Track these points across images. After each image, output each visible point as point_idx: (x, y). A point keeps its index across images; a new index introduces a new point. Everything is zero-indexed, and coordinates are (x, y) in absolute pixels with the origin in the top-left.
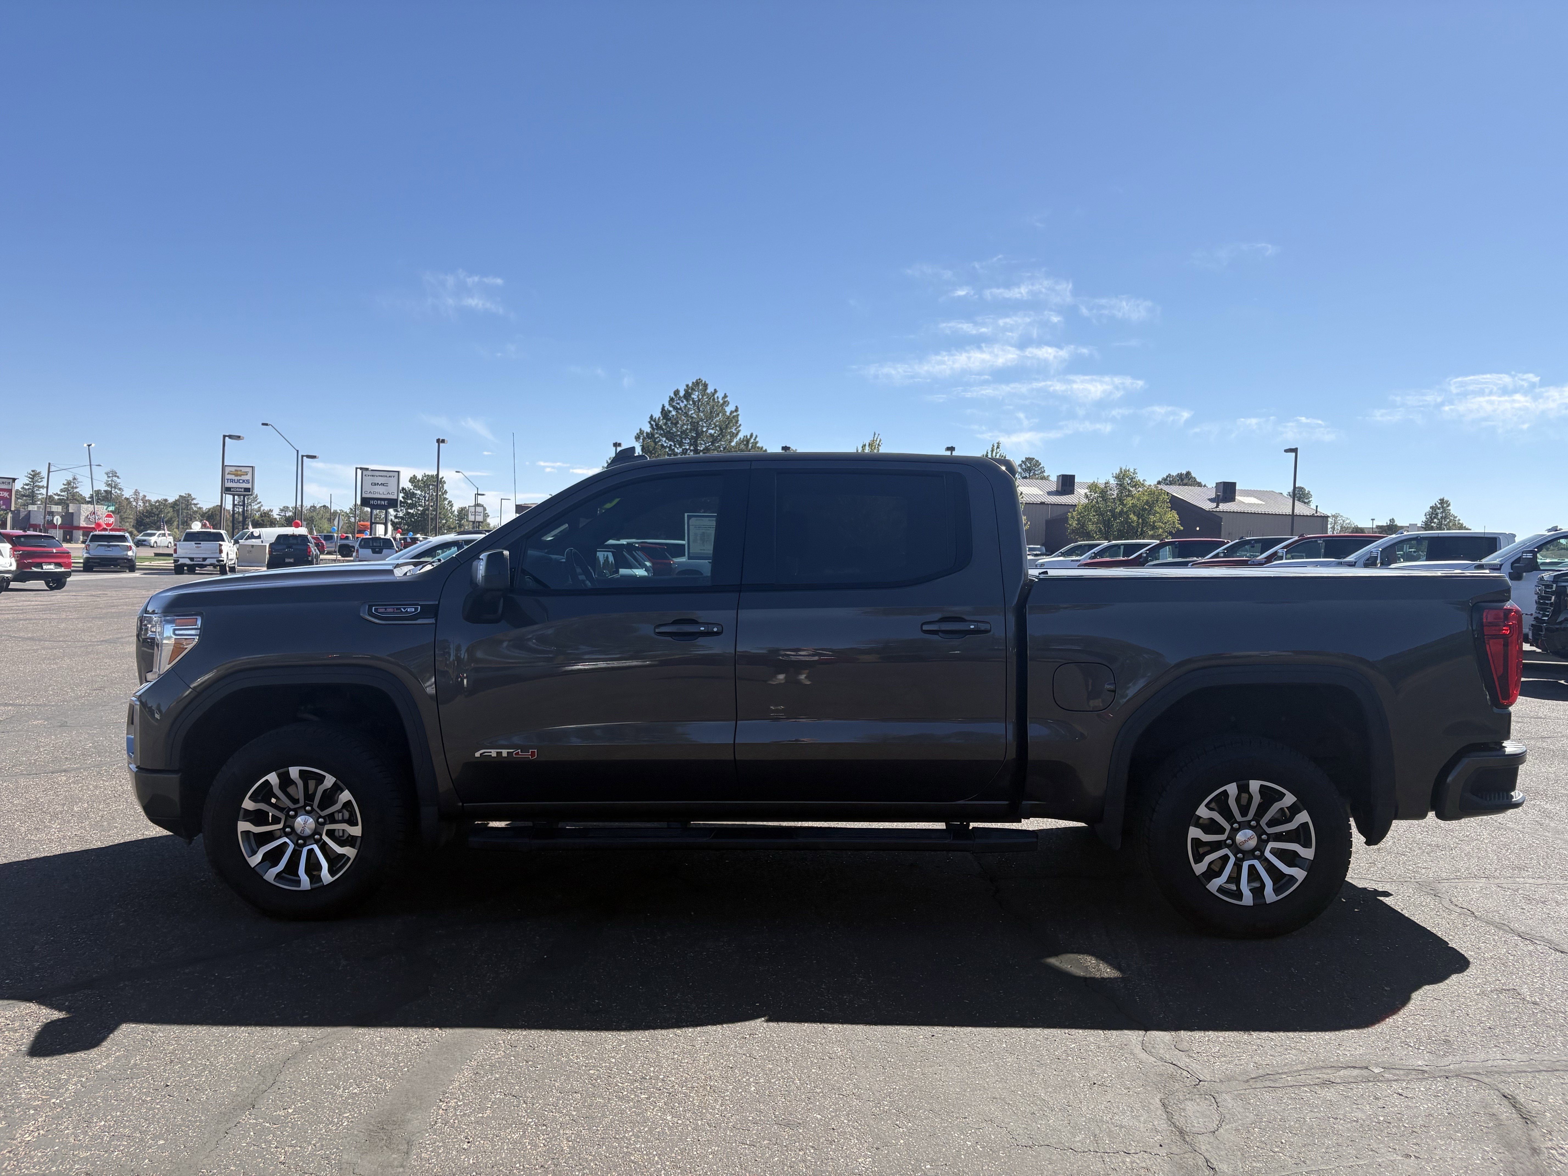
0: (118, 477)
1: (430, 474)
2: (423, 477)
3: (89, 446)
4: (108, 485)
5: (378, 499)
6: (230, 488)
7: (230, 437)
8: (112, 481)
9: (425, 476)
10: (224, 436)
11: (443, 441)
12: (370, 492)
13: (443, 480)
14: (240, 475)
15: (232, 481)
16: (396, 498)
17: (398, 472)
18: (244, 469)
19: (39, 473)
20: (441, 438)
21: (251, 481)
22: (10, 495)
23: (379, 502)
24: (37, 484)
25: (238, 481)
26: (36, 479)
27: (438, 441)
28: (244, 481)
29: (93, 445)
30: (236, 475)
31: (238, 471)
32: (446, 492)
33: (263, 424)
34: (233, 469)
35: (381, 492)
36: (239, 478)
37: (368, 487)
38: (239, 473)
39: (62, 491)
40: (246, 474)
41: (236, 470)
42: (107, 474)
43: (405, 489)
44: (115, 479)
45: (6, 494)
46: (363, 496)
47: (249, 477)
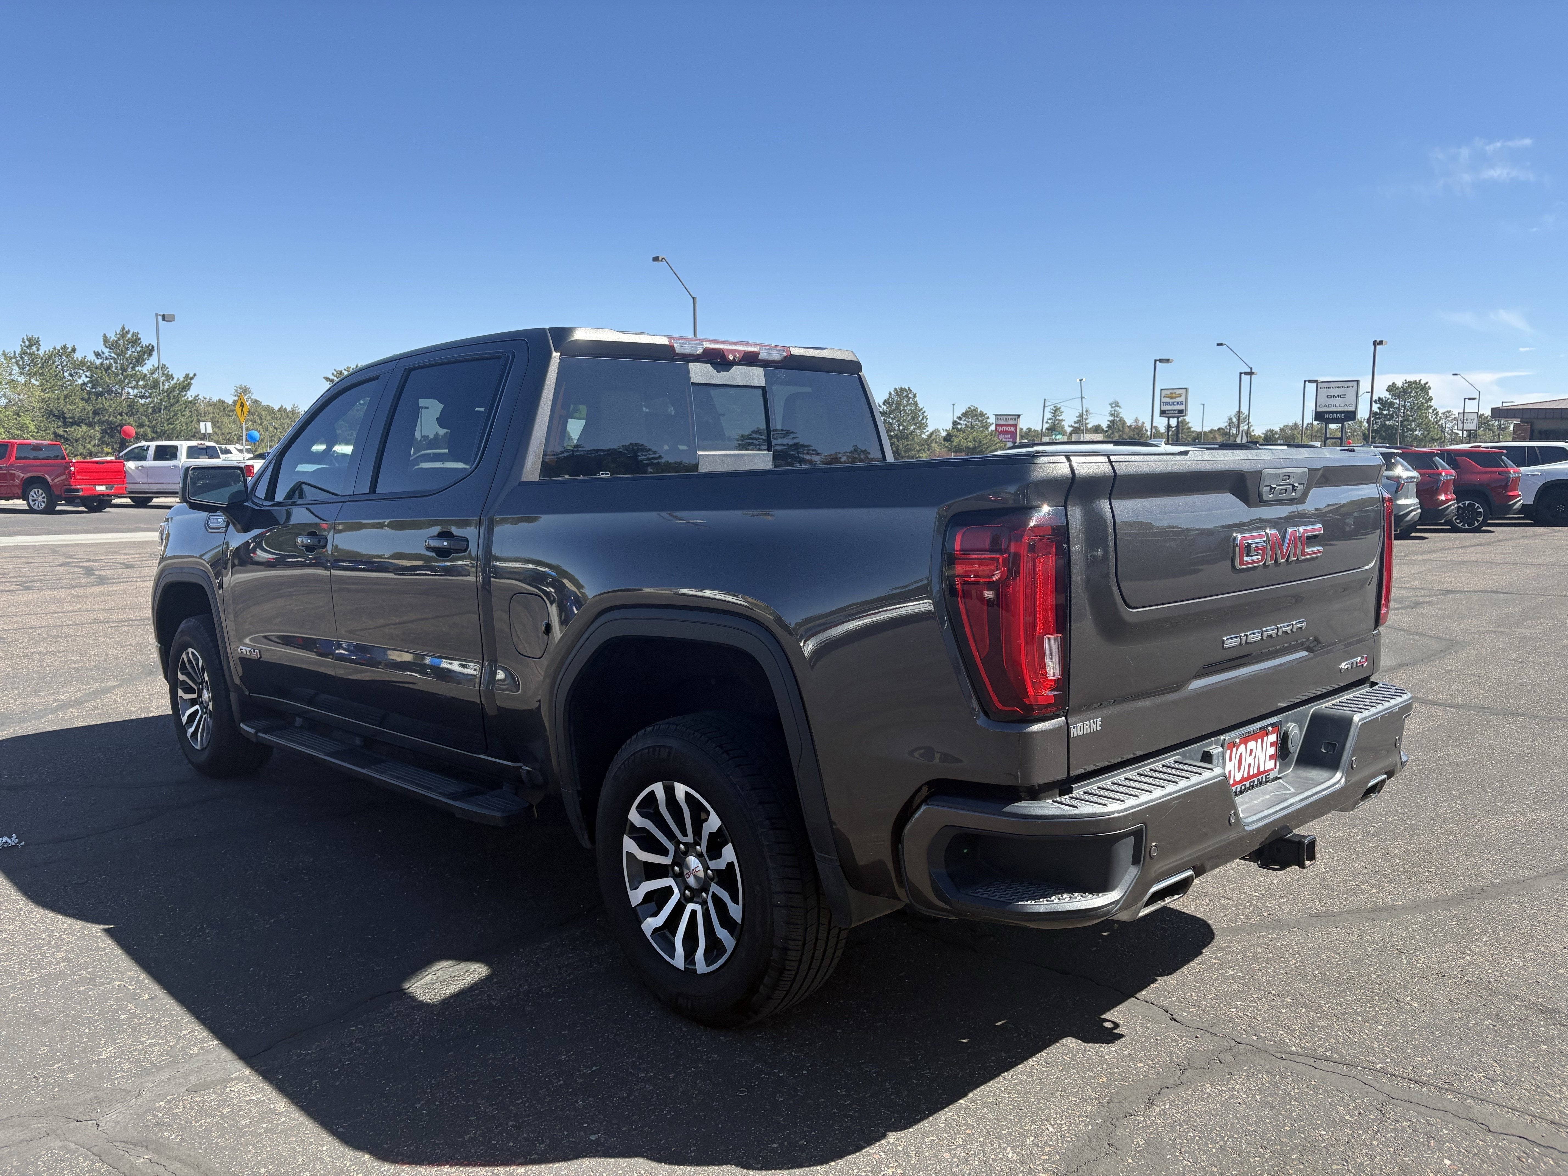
0: (1120, 407)
1: (1412, 380)
2: (1403, 384)
3: (1081, 380)
4: (1112, 415)
5: (1333, 412)
6: (1165, 411)
7: (1161, 361)
8: (1115, 411)
9: (1406, 383)
10: (1156, 361)
11: (1381, 343)
12: (1325, 406)
13: (1427, 386)
14: (1175, 398)
15: (1167, 403)
16: (1353, 409)
17: (1358, 381)
18: (1178, 392)
19: (1060, 408)
20: (1378, 340)
21: (1184, 403)
22: (1016, 430)
23: (1335, 415)
24: (1058, 418)
25: (1173, 404)
26: (1057, 413)
27: (1375, 343)
28: (1178, 403)
29: (1084, 380)
30: (1171, 398)
31: (1171, 395)
32: (1431, 399)
33: (1218, 345)
34: (1168, 392)
35: (1337, 405)
36: (1173, 400)
37: (1322, 400)
38: (1174, 395)
39: (1075, 423)
40: (1180, 395)
41: (1171, 393)
42: (1111, 404)
43: (1382, 400)
44: (1117, 408)
45: (1013, 429)
46: (1318, 410)
47: (1182, 399)
